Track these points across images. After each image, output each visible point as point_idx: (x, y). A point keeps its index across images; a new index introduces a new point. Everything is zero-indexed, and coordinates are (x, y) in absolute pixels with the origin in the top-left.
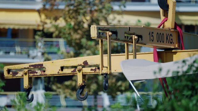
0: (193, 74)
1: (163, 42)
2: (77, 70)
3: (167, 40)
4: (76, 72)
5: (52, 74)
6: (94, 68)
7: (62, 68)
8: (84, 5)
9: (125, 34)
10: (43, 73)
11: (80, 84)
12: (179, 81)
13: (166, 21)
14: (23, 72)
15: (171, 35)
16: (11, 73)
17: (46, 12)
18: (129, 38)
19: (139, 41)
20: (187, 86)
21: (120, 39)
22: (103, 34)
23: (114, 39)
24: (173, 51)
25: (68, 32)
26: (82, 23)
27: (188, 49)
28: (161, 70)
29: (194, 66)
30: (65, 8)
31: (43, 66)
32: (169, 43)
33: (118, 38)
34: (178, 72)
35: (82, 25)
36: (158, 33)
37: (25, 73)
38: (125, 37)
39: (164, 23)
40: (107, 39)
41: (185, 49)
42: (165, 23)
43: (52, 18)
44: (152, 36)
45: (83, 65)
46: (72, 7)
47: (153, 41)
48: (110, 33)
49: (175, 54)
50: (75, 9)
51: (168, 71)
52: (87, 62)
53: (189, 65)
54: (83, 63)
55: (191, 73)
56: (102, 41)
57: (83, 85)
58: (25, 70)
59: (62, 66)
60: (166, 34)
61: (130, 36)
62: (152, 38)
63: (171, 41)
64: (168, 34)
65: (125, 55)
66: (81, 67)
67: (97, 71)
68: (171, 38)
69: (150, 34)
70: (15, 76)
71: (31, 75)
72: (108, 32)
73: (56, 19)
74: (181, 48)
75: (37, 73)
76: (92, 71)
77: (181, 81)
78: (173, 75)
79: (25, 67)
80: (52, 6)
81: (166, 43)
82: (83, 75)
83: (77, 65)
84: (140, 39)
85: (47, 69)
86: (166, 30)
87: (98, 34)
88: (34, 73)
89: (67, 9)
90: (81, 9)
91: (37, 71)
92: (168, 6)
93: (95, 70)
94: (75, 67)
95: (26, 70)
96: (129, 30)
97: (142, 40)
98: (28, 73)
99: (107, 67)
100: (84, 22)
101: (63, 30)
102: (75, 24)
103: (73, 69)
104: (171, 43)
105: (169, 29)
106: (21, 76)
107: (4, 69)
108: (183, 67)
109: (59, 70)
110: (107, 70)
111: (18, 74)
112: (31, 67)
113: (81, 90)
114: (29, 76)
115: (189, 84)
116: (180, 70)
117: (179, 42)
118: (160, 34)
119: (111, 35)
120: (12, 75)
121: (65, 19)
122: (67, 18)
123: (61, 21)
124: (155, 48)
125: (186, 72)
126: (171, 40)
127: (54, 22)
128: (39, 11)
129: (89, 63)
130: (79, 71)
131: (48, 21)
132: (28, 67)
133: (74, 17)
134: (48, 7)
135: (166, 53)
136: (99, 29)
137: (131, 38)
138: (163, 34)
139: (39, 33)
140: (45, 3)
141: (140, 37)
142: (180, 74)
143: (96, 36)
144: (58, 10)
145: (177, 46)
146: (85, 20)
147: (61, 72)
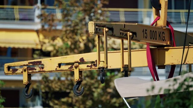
0: (183, 92)
1: (156, 39)
2: (73, 67)
3: (160, 38)
4: (73, 69)
5: (51, 70)
6: (90, 65)
7: (60, 65)
8: (80, 25)
9: (121, 31)
10: (41, 69)
11: (76, 80)
12: (170, 98)
13: (159, 19)
14: (23, 69)
15: (163, 33)
16: (11, 70)
17: (44, 32)
18: (124, 34)
19: (134, 38)
20: (178, 103)
21: (116, 35)
22: (100, 30)
23: (110, 35)
24: (165, 48)
25: (65, 51)
26: (78, 43)
27: (179, 46)
28: (153, 88)
29: (184, 84)
30: (63, 28)
31: (41, 63)
32: (161, 40)
33: (114, 35)
34: (169, 90)
35: (79, 45)
36: (151, 31)
37: (24, 70)
38: (121, 33)
39: (156, 22)
40: (104, 35)
41: (176, 46)
42: (158, 21)
43: (50, 38)
44: (146, 33)
45: (79, 61)
46: (69, 28)
47: (146, 38)
48: (107, 30)
49: (167, 51)
50: (72, 29)
51: (161, 89)
52: (84, 59)
53: (180, 84)
54: (80, 60)
55: (182, 90)
56: (99, 37)
57: (79, 81)
58: (24, 67)
59: (60, 63)
60: (159, 32)
61: (125, 33)
62: (145, 35)
63: (163, 39)
64: (161, 32)
65: (120, 52)
66: (78, 64)
67: (93, 67)
68: (163, 35)
69: (143, 31)
70: (15, 72)
71: (30, 71)
72: (105, 28)
73: (54, 39)
74: (172, 45)
75: (35, 69)
76: (88, 68)
77: (172, 98)
78: (164, 92)
79: (24, 64)
80: (50, 27)
81: (159, 40)
82: (79, 71)
83: (74, 62)
84: (135, 36)
85: (45, 66)
86: (158, 28)
87: (96, 30)
88: (33, 70)
89: (64, 29)
90: (77, 30)
91: (35, 68)
92: (160, 5)
93: (91, 66)
94: (72, 64)
95: (26, 67)
96: (124, 27)
97: (136, 36)
98: (27, 70)
99: (104, 62)
100: (80, 42)
101: (60, 50)
102: (72, 44)
103: (70, 66)
104: (163, 40)
105: (162, 27)
106: (21, 72)
107: (5, 66)
108: (174, 85)
109: (57, 67)
110: (104, 64)
111: (18, 71)
112: (30, 64)
113: (78, 85)
114: (28, 73)
115: (180, 101)
116: (171, 88)
117: (171, 40)
118: (153, 31)
119: (108, 31)
120: (12, 72)
121: (62, 38)
122: (64, 38)
123: (59, 41)
124: (148, 44)
125: (178, 90)
126: (163, 37)
127: (52, 42)
128: (37, 32)
129: (86, 60)
130: (76, 67)
131: (46, 41)
132: (28, 64)
133: (71, 37)
134: (46, 27)
135: (158, 49)
136: (96, 25)
137: (126, 35)
138: (156, 32)
139: (37, 52)
140: (43, 23)
141: (134, 33)
142: (171, 92)
143: (94, 32)
144: (56, 30)
145: (169, 43)
146: (81, 40)
147: (58, 69)
